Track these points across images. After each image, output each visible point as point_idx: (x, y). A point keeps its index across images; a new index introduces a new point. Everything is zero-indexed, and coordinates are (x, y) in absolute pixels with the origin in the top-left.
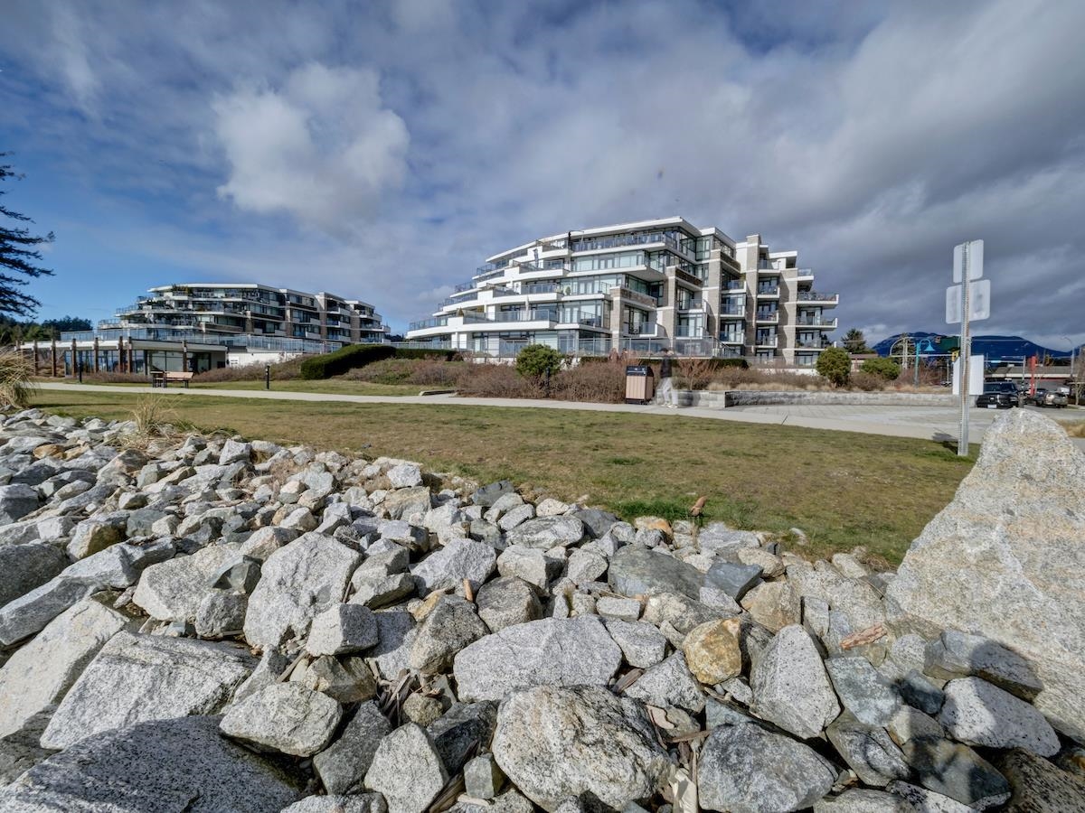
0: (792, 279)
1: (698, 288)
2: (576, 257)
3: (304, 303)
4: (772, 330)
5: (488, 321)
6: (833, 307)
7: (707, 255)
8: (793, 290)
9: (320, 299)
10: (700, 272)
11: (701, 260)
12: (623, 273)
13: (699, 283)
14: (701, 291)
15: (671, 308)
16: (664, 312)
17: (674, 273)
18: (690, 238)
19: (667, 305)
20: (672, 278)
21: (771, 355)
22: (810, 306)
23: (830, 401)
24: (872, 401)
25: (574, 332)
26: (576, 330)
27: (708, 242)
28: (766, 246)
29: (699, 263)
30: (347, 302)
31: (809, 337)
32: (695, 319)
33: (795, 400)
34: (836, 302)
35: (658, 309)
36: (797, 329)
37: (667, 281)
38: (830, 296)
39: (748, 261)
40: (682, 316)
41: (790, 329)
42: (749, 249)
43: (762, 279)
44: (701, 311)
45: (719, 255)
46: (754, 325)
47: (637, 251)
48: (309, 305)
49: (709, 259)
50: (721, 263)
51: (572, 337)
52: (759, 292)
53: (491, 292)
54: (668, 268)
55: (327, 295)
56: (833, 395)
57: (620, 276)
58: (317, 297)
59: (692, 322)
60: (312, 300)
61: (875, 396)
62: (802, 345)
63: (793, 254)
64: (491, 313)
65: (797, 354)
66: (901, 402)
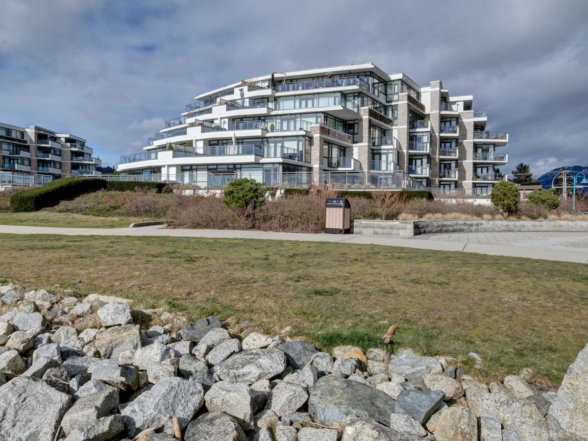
0: (469, 120)
1: (389, 127)
2: (280, 97)
3: (14, 135)
4: (453, 165)
5: (197, 155)
6: (504, 144)
7: (396, 97)
8: (470, 130)
9: (31, 132)
10: (390, 112)
11: (391, 102)
12: (322, 112)
13: (389, 122)
14: (392, 129)
15: (365, 144)
16: (360, 147)
17: (367, 113)
18: (382, 82)
19: (361, 141)
20: (366, 117)
21: (453, 186)
22: (484, 144)
23: (503, 228)
24: (538, 228)
25: (277, 166)
26: (280, 163)
27: (396, 86)
28: (447, 91)
29: (389, 104)
30: (58, 135)
31: (485, 170)
32: (387, 154)
33: (473, 228)
34: (507, 141)
35: (354, 145)
36: (475, 164)
37: (361, 120)
38: (500, 135)
39: (432, 104)
40: (375, 152)
41: (468, 163)
42: (432, 93)
43: (443, 119)
44: (391, 147)
45: (406, 98)
46: (437, 160)
47: (335, 92)
48: (19, 137)
49: (398, 101)
50: (408, 105)
51: (276, 170)
52: (441, 131)
53: (200, 128)
54: (362, 108)
55: (37, 128)
56: (505, 223)
57: (320, 115)
58: (27, 130)
59: (384, 157)
60: (23, 134)
61: (540, 224)
62: (478, 177)
63: (470, 98)
64: (200, 147)
65: (475, 186)
66: (561, 229)
